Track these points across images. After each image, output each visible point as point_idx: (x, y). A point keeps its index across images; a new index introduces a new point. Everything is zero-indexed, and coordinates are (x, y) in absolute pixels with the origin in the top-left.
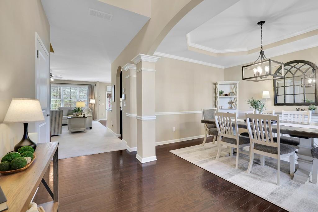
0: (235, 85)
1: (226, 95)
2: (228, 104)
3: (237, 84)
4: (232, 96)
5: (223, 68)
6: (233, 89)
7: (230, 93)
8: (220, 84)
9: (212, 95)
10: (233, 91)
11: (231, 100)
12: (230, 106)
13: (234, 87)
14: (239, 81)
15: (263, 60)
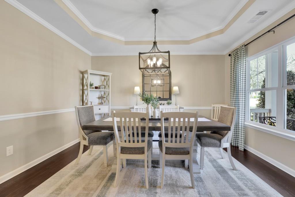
0: (105, 77)
1: (96, 88)
2: (98, 99)
3: (109, 76)
4: (102, 90)
5: (91, 56)
6: (102, 82)
7: (100, 86)
8: (91, 74)
9: (79, 87)
10: (103, 84)
11: (102, 95)
12: (100, 102)
13: (105, 79)
14: (112, 73)
15: (157, 51)
